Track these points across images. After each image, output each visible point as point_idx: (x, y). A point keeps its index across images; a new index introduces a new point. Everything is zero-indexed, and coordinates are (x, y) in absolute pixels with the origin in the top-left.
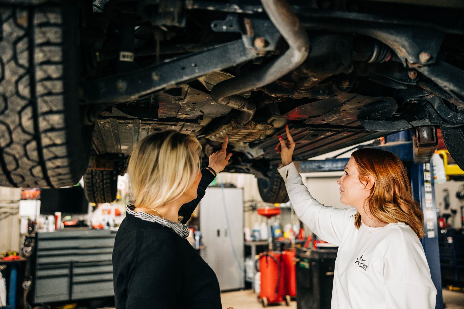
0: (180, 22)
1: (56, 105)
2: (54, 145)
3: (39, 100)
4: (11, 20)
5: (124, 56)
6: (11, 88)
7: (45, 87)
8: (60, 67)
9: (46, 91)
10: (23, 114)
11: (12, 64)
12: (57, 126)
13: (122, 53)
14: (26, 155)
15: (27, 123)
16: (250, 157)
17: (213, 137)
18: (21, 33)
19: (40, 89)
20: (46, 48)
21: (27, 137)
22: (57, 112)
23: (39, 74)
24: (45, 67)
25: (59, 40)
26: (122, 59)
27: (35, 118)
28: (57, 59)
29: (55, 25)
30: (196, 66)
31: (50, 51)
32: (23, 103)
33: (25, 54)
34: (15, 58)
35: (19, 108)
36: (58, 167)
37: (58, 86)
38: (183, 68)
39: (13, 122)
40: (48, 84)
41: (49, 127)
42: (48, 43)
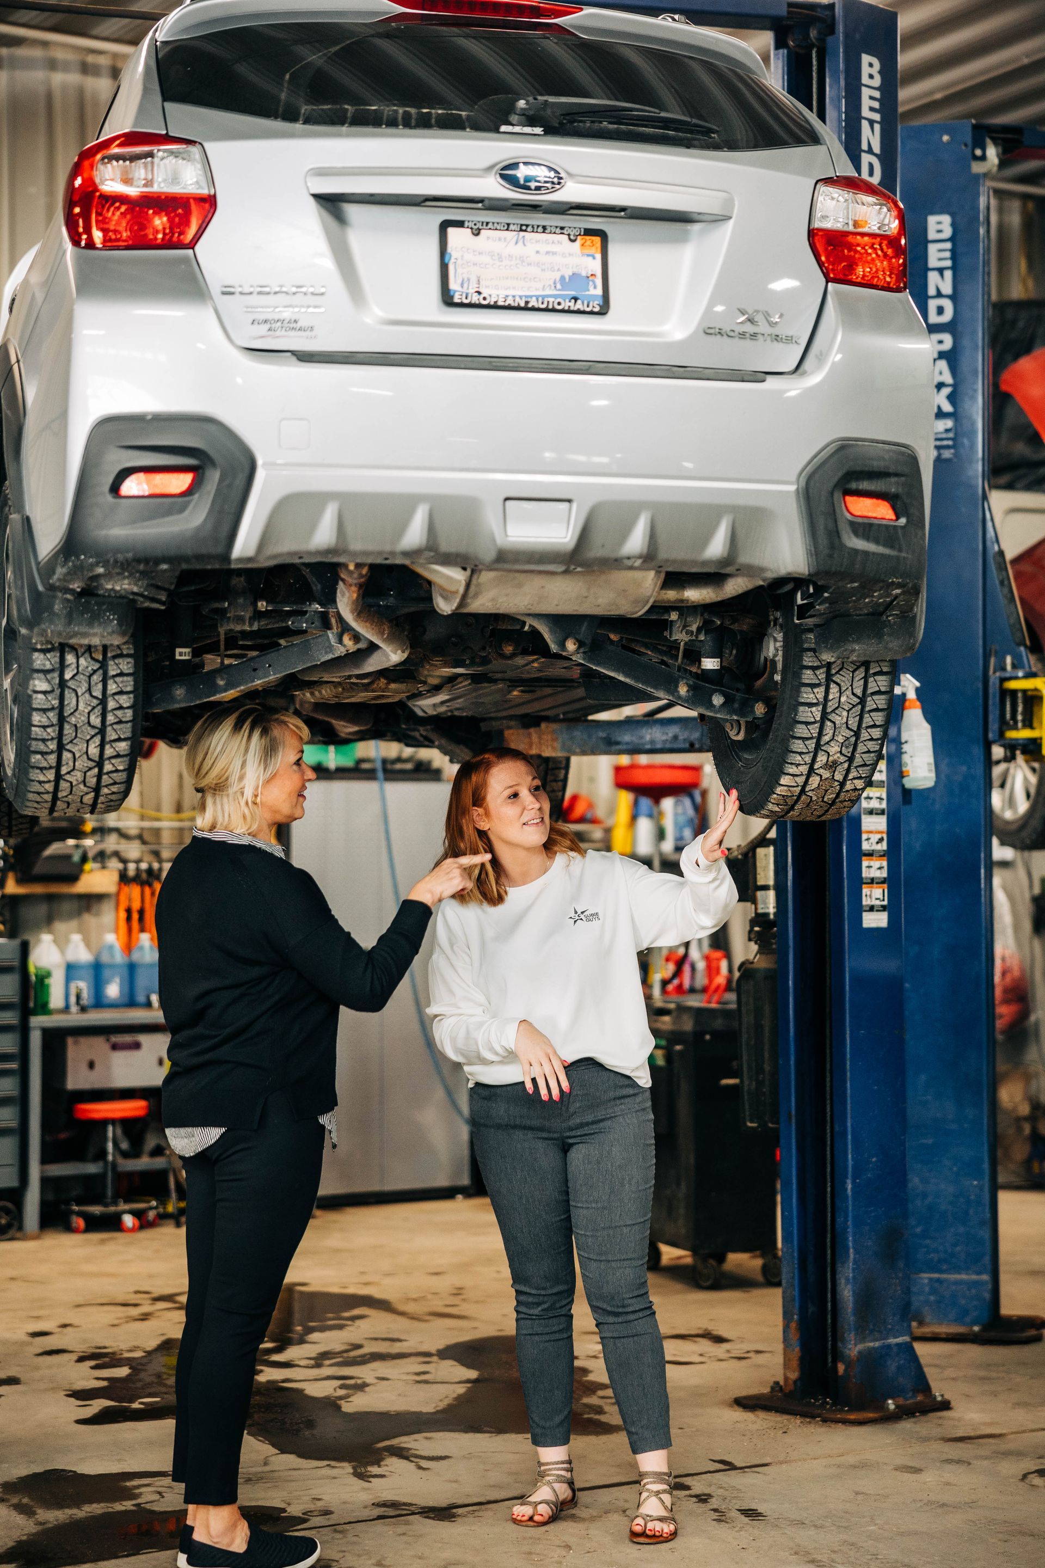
0: (251, 625)
1: (124, 733)
2: (117, 771)
3: (109, 729)
4: (87, 655)
5: (181, 654)
6: (84, 719)
7: (116, 716)
8: (132, 696)
9: (117, 720)
10: (90, 743)
11: (87, 695)
12: (121, 753)
13: (178, 650)
14: (84, 782)
15: (94, 751)
16: (420, 713)
17: (308, 695)
18: (97, 666)
19: (110, 718)
20: (118, 679)
21: (91, 764)
22: (125, 740)
23: (111, 704)
24: (116, 697)
25: (131, 671)
26: (178, 657)
27: (102, 746)
28: (129, 689)
29: (128, 656)
30: (270, 666)
31: (122, 682)
32: (93, 732)
33: (100, 686)
34: (89, 690)
35: (88, 737)
36: (113, 793)
37: (129, 714)
38: (255, 670)
39: (80, 751)
40: (119, 713)
41: (115, 753)
42: (121, 674)
